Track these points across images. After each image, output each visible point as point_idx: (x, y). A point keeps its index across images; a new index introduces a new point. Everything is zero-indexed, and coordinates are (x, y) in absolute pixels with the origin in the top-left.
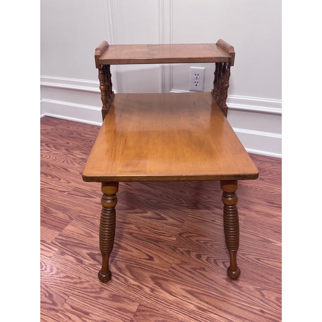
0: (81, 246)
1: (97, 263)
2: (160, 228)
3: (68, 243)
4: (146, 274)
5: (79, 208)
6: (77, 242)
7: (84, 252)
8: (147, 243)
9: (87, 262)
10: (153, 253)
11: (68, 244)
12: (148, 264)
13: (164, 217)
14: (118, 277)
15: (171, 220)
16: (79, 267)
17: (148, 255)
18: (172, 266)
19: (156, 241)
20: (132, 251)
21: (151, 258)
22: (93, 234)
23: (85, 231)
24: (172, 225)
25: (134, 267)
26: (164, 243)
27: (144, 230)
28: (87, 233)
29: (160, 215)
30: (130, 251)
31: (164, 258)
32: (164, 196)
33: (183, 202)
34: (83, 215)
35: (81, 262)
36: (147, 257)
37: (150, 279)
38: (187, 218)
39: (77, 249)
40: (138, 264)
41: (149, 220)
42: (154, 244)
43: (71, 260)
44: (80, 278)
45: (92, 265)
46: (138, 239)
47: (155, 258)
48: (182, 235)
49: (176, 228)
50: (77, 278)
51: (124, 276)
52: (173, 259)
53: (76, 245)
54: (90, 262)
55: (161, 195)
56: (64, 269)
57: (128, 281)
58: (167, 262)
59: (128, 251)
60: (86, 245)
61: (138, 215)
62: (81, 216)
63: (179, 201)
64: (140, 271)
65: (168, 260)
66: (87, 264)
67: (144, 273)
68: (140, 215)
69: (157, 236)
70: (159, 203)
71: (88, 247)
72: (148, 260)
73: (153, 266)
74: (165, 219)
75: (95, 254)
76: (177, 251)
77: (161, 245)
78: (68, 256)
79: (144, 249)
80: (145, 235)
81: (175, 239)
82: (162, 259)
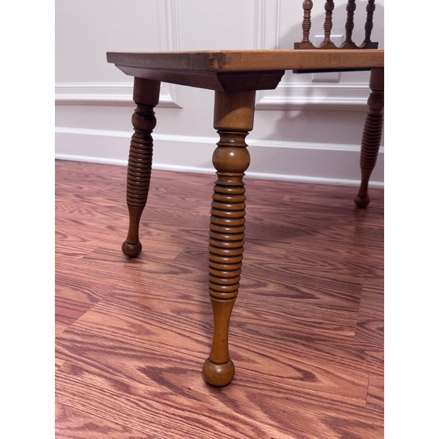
0: (123, 352)
1: (169, 391)
2: (308, 314)
3: (90, 346)
4: (310, 414)
5: (112, 281)
6: (111, 344)
7: (132, 365)
8: (288, 343)
9: (141, 388)
10: (309, 365)
11: (90, 350)
12: (306, 390)
13: (307, 294)
14: (233, 422)
15: (327, 299)
16: (122, 402)
17: (299, 370)
18: (371, 392)
19: (309, 340)
20: (254, 362)
21: (308, 376)
22: (148, 327)
23: (127, 322)
24: (332, 307)
25: (271, 397)
26: (327, 343)
27: (271, 318)
28: (133, 325)
29: (297, 290)
30: (249, 360)
31: (343, 376)
32: (294, 258)
33: (340, 266)
34: (121, 292)
35: (126, 388)
36: (298, 374)
37: (323, 426)
38: (363, 294)
39: (113, 361)
40: (279, 389)
41: (274, 298)
42: (303, 345)
43: (99, 385)
44: (126, 429)
45: (155, 394)
46: (261, 335)
47: (318, 376)
48: (366, 326)
49: (346, 313)
50: (119, 428)
51: (248, 420)
52: (367, 376)
53: (111, 351)
54: (151, 389)
55: (286, 257)
56: (82, 408)
57: (264, 433)
58: (354, 383)
59: (244, 360)
60: (135, 350)
61: (247, 290)
62: (116, 294)
63: (330, 265)
64: (290, 408)
65: (354, 380)
66: (142, 393)
67: (302, 411)
68: (251, 290)
69: (307, 329)
70: (285, 269)
71: (139, 354)
72: (301, 379)
73: (320, 393)
74: (312, 297)
75: (161, 370)
76: (369, 358)
77: (322, 347)
78: (91, 376)
79: (285, 357)
80: (275, 327)
81: (353, 334)
82: (338, 377)
